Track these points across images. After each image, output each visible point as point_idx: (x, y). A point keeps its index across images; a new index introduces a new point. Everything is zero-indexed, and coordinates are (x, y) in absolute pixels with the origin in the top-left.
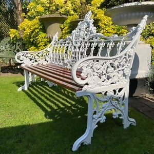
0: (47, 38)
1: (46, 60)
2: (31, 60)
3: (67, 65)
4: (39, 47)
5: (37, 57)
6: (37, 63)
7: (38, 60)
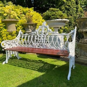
1: (16, 45)
2: (9, 45)
3: (36, 46)
4: (3, 37)
5: (12, 43)
6: (12, 47)
7: (12, 45)
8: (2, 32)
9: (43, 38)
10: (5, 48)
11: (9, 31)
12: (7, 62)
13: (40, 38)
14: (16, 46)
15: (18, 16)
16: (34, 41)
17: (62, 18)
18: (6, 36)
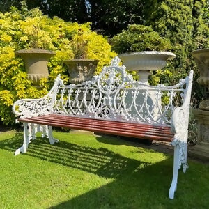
0: (30, 79)
1: (47, 110)
2: (31, 109)
3: (93, 114)
4: (18, 90)
5: (38, 106)
6: (38, 114)
7: (39, 110)
8: (14, 80)
9: (112, 95)
10: (22, 118)
11: (32, 77)
12: (25, 151)
13: (104, 95)
14: (47, 113)
15: (54, 43)
16: (90, 103)
17: (157, 50)
18: (25, 89)
